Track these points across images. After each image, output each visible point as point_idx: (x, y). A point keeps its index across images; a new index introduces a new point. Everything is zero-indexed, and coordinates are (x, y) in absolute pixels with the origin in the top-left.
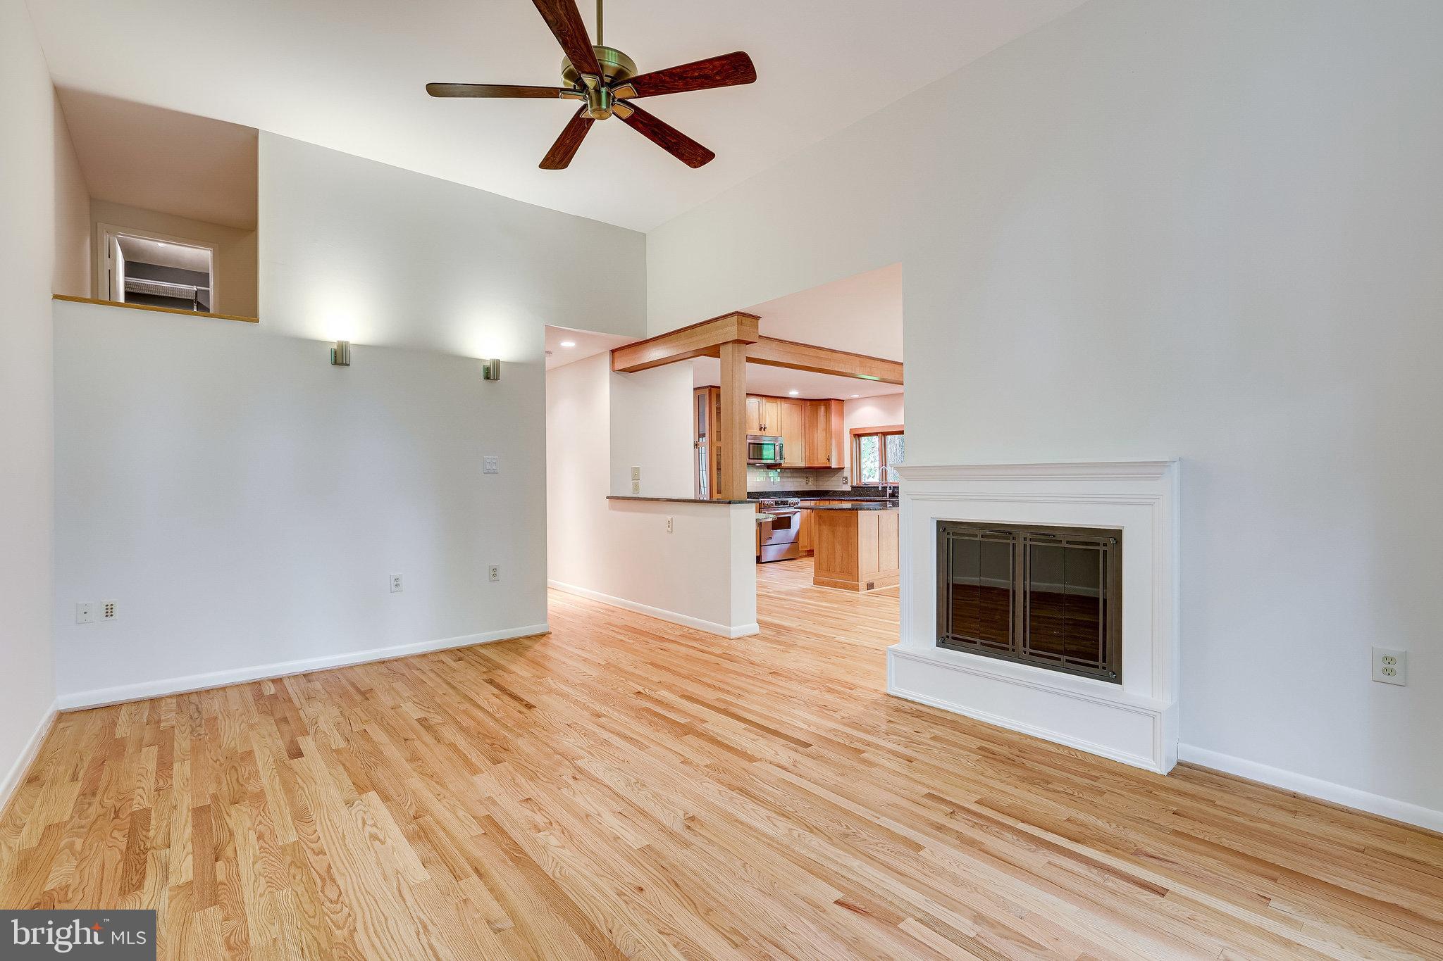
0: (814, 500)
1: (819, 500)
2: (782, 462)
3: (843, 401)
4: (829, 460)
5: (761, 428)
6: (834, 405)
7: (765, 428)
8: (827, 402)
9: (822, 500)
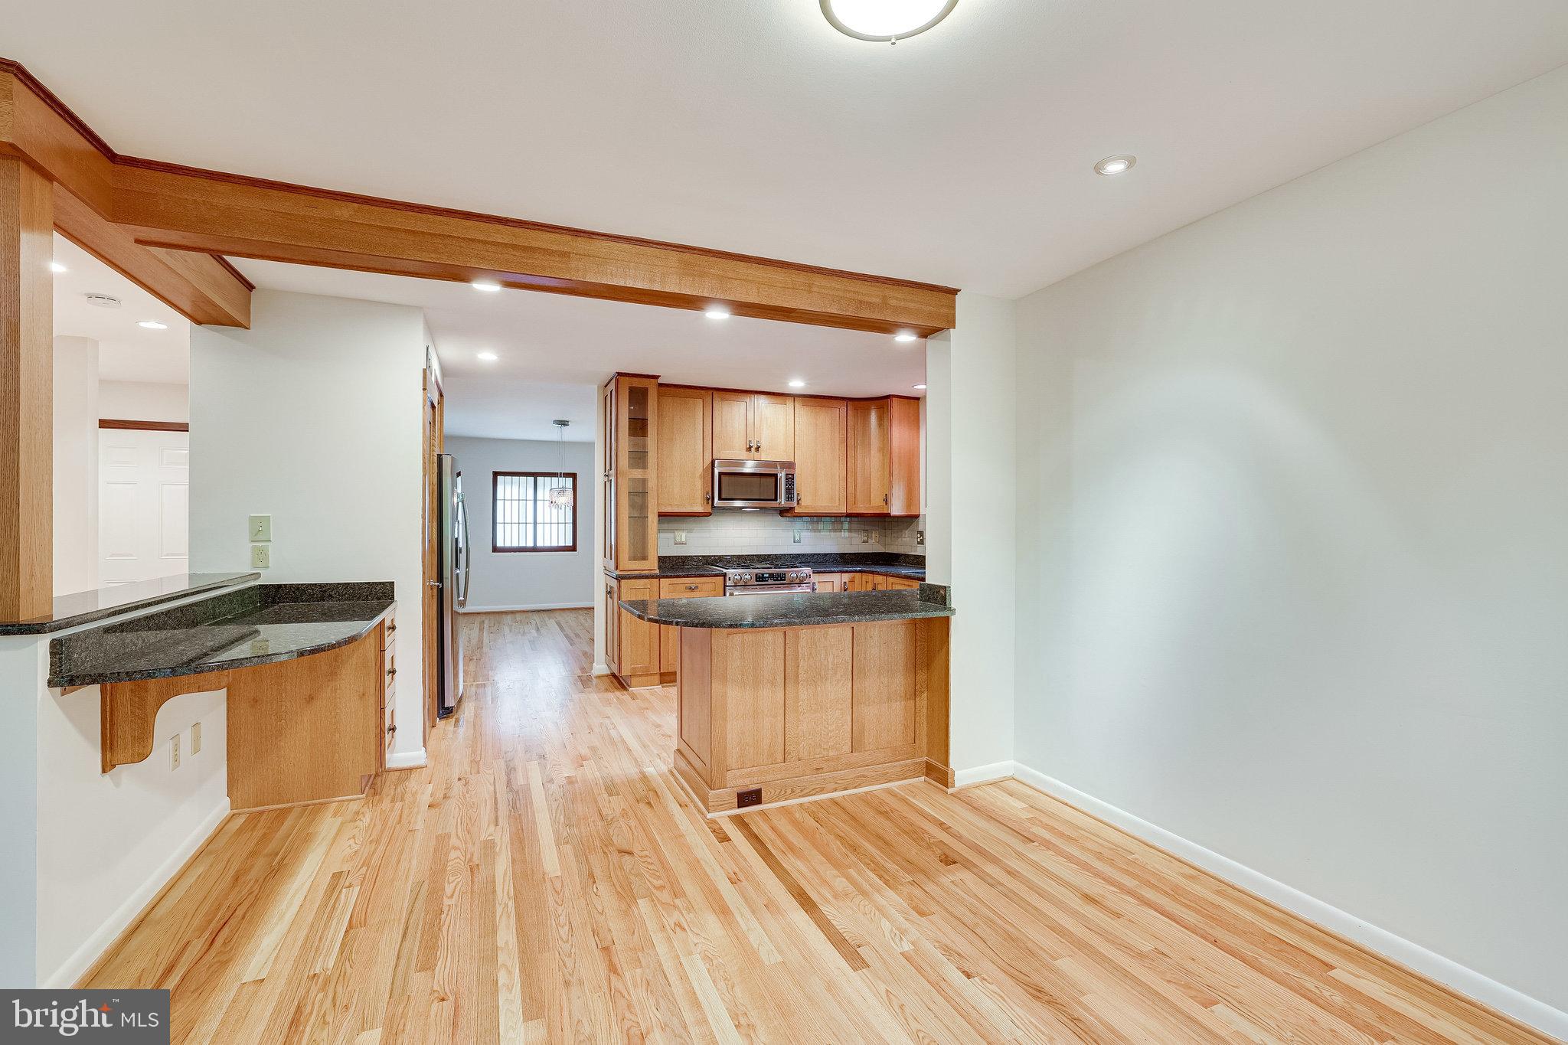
0: (847, 572)
1: (860, 571)
2: (794, 504)
3: (918, 399)
4: (886, 501)
5: (750, 447)
6: (896, 406)
7: (758, 449)
8: (882, 402)
9: (865, 572)
